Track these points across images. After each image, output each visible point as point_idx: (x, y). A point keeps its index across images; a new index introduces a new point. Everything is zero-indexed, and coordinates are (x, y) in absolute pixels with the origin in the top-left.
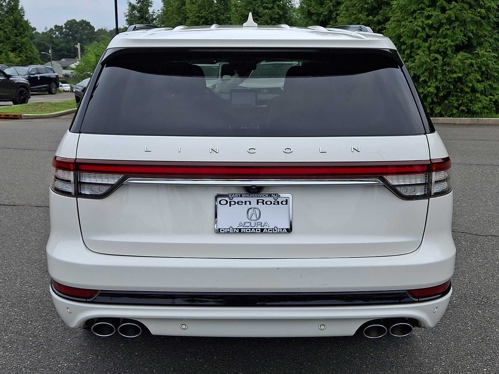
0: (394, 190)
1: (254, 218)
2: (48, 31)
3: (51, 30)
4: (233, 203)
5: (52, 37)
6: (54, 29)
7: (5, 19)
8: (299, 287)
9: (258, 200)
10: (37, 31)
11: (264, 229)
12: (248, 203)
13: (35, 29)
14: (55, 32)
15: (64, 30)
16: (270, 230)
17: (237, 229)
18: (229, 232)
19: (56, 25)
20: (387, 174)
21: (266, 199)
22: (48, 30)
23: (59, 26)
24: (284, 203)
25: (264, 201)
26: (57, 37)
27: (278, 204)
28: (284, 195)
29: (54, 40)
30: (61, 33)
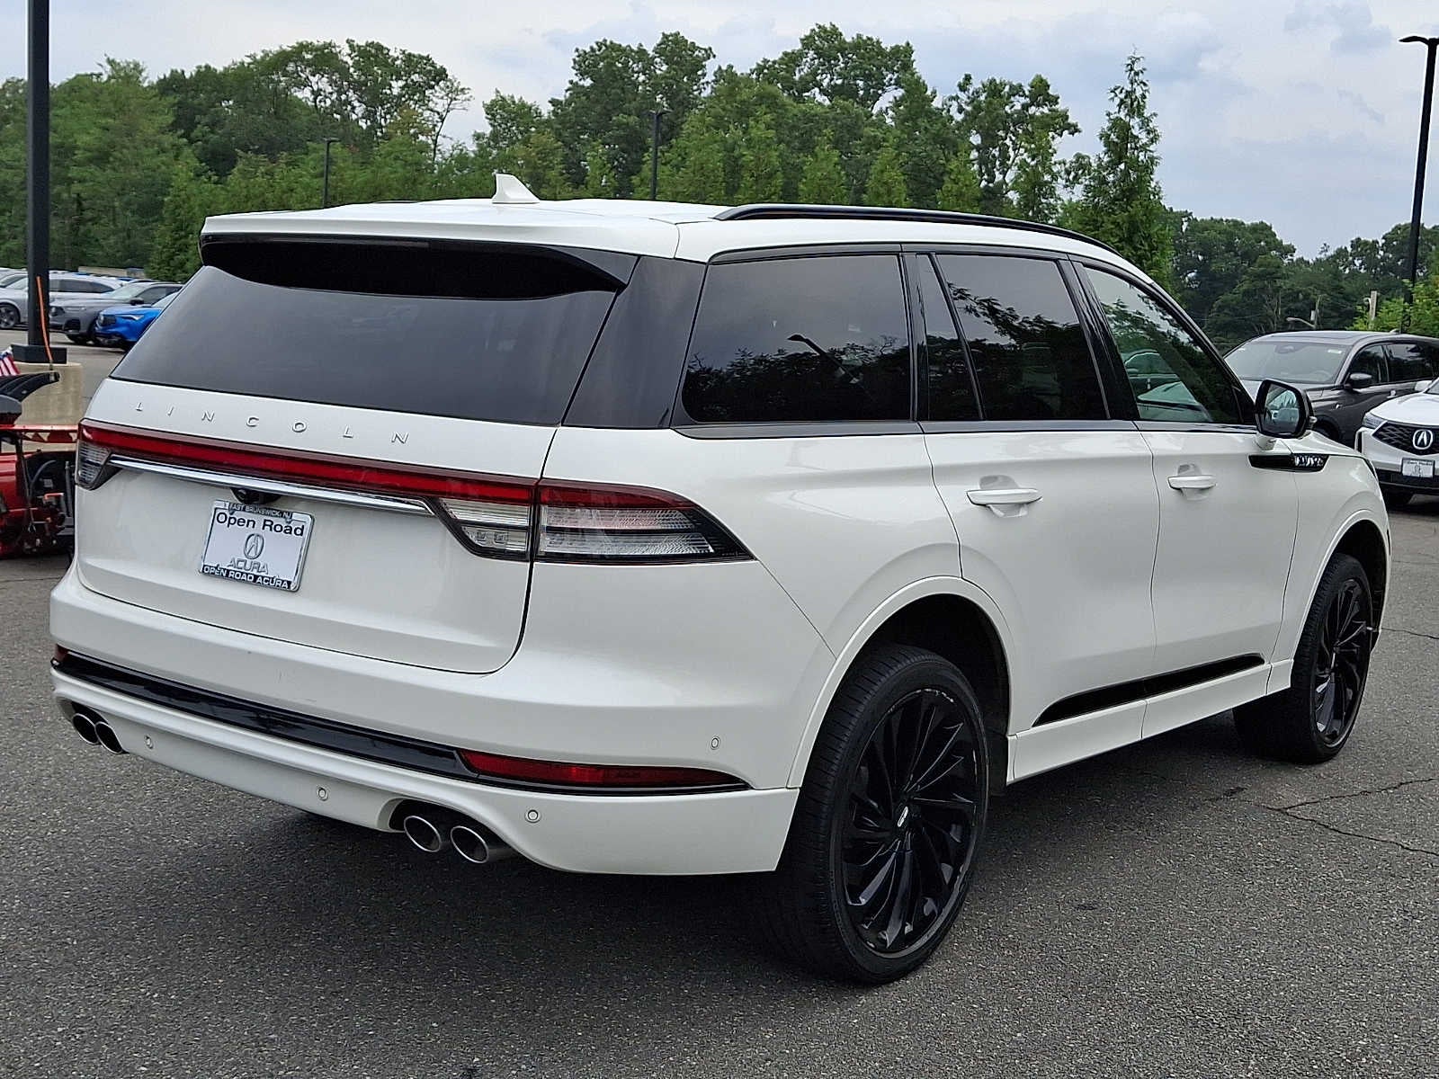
0: (457, 528)
1: (252, 554)
2: (1332, 256)
3: (1341, 253)
4: (232, 521)
5: (1337, 275)
6: (1349, 249)
7: (1105, 218)
8: (278, 697)
9: (265, 521)
10: (1296, 256)
11: (258, 576)
12: (251, 523)
13: (1291, 250)
14: (1351, 258)
15: (1381, 253)
16: (266, 581)
17: (224, 569)
18: (213, 574)
19: (1359, 239)
20: (444, 494)
21: (277, 521)
22: (1330, 253)
23: (1366, 243)
24: (299, 532)
25: (272, 523)
26: (1354, 274)
27: (290, 533)
28: (300, 518)
29: (1343, 283)
30: (1370, 263)
